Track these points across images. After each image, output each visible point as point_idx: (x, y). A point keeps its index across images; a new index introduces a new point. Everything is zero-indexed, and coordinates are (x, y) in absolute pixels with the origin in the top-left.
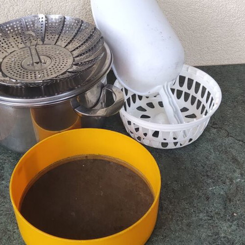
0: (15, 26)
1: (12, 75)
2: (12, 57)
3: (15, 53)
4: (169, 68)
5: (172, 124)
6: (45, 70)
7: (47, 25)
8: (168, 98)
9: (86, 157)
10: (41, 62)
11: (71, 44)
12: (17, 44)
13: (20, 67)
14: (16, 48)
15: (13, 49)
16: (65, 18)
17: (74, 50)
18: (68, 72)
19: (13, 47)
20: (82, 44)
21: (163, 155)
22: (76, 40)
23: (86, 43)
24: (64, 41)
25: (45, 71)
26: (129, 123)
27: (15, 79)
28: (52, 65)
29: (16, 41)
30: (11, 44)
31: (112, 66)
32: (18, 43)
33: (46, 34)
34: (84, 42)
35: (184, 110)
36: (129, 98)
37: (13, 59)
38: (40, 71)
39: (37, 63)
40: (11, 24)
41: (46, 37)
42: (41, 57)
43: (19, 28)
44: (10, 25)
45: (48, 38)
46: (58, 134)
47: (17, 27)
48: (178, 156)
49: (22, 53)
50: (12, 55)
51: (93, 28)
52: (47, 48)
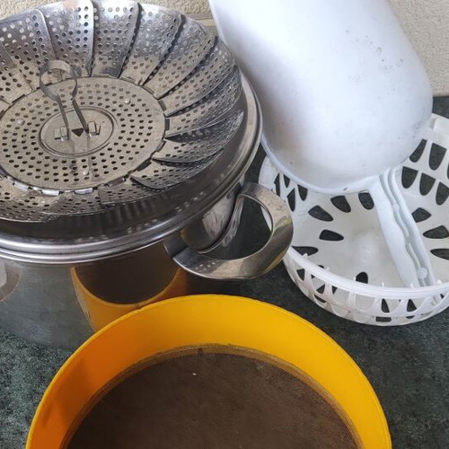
0: (22, 31)
1: (18, 170)
2: (17, 115)
3: (23, 103)
4: (399, 138)
5: (409, 287)
6: (97, 155)
7: (97, 25)
8: (392, 204)
9: (200, 350)
10: (87, 131)
11: (157, 76)
12: (29, 77)
13: (37, 145)
14: (26, 90)
15: (20, 92)
16: (140, 9)
17: (167, 94)
18: (155, 160)
19: (19, 86)
20: (185, 80)
21: (379, 340)
22: (170, 68)
23: (194, 78)
24: (140, 69)
25: (99, 158)
26: (301, 273)
27: (27, 184)
28: (115, 138)
29: (26, 68)
30: (15, 77)
31: (262, 138)
32: (31, 73)
33: (98, 49)
34: (191, 74)
35: (420, 215)
36: (293, 191)
37: (20, 122)
38: (86, 158)
39: (78, 132)
40: (13, 27)
41: (97, 58)
42: (88, 115)
43: (31, 35)
44: (8, 28)
45: (101, 59)
46: (136, 312)
47: (27, 33)
48: (413, 344)
49: (41, 102)
50: (17, 109)
51: (211, 37)
52: (101, 88)
